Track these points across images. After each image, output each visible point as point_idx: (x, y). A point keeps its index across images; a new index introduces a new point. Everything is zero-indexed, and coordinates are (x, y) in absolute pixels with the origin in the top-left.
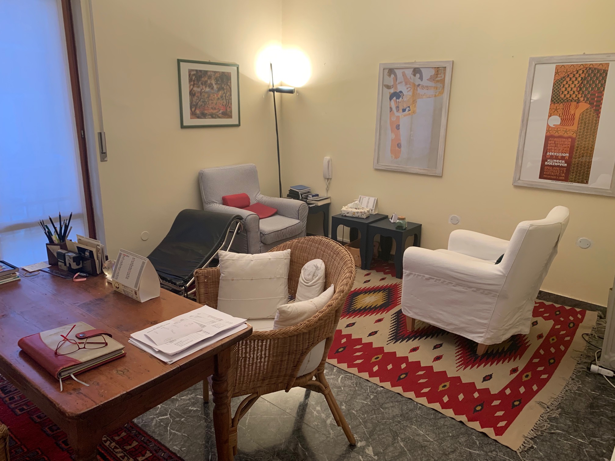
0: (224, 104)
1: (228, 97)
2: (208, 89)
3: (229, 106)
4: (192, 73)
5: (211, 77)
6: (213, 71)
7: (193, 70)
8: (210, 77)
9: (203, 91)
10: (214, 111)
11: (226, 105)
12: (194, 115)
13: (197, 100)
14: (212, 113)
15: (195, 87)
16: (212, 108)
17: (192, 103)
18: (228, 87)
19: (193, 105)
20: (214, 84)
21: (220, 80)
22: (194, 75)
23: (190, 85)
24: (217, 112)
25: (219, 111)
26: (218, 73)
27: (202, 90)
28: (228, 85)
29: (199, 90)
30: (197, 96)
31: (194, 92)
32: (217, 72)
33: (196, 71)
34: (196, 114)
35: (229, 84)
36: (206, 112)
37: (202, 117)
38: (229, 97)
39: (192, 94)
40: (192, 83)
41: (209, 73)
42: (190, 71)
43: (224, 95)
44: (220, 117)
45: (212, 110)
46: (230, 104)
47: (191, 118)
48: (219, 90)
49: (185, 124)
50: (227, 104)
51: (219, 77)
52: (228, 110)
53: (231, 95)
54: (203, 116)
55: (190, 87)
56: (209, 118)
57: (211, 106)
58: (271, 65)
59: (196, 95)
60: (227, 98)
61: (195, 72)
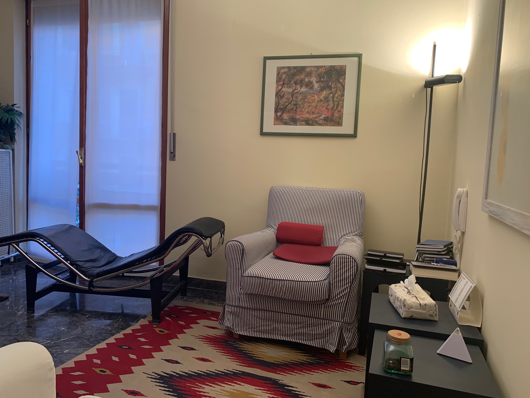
0: (329, 107)
1: (337, 98)
2: (304, 89)
3: (339, 110)
4: (283, 71)
5: (311, 73)
6: (315, 66)
7: (284, 68)
8: (309, 74)
9: (296, 91)
10: (312, 116)
11: (332, 109)
12: (279, 120)
13: (286, 102)
14: (307, 119)
15: (285, 87)
16: (308, 113)
17: (278, 106)
18: (340, 85)
19: (280, 109)
20: (314, 82)
21: (325, 77)
22: (285, 73)
23: (278, 86)
24: (316, 118)
25: (320, 116)
26: (324, 68)
27: (294, 90)
28: (339, 82)
29: (290, 90)
30: (287, 98)
31: (282, 93)
32: (322, 67)
33: (289, 68)
34: (283, 120)
35: (341, 81)
36: (298, 117)
37: (291, 123)
38: (339, 97)
39: (279, 95)
40: (281, 83)
41: (308, 70)
42: (279, 69)
43: (331, 95)
44: (320, 125)
45: (307, 115)
46: (339, 107)
47: (274, 124)
48: (322, 89)
49: (265, 131)
50: (335, 108)
51: (325, 73)
52: (336, 115)
53: (343, 95)
54: (294, 121)
55: (277, 88)
56: (302, 125)
57: (307, 110)
58: (435, 46)
59: (285, 97)
60: (335, 99)
61: (286, 70)
